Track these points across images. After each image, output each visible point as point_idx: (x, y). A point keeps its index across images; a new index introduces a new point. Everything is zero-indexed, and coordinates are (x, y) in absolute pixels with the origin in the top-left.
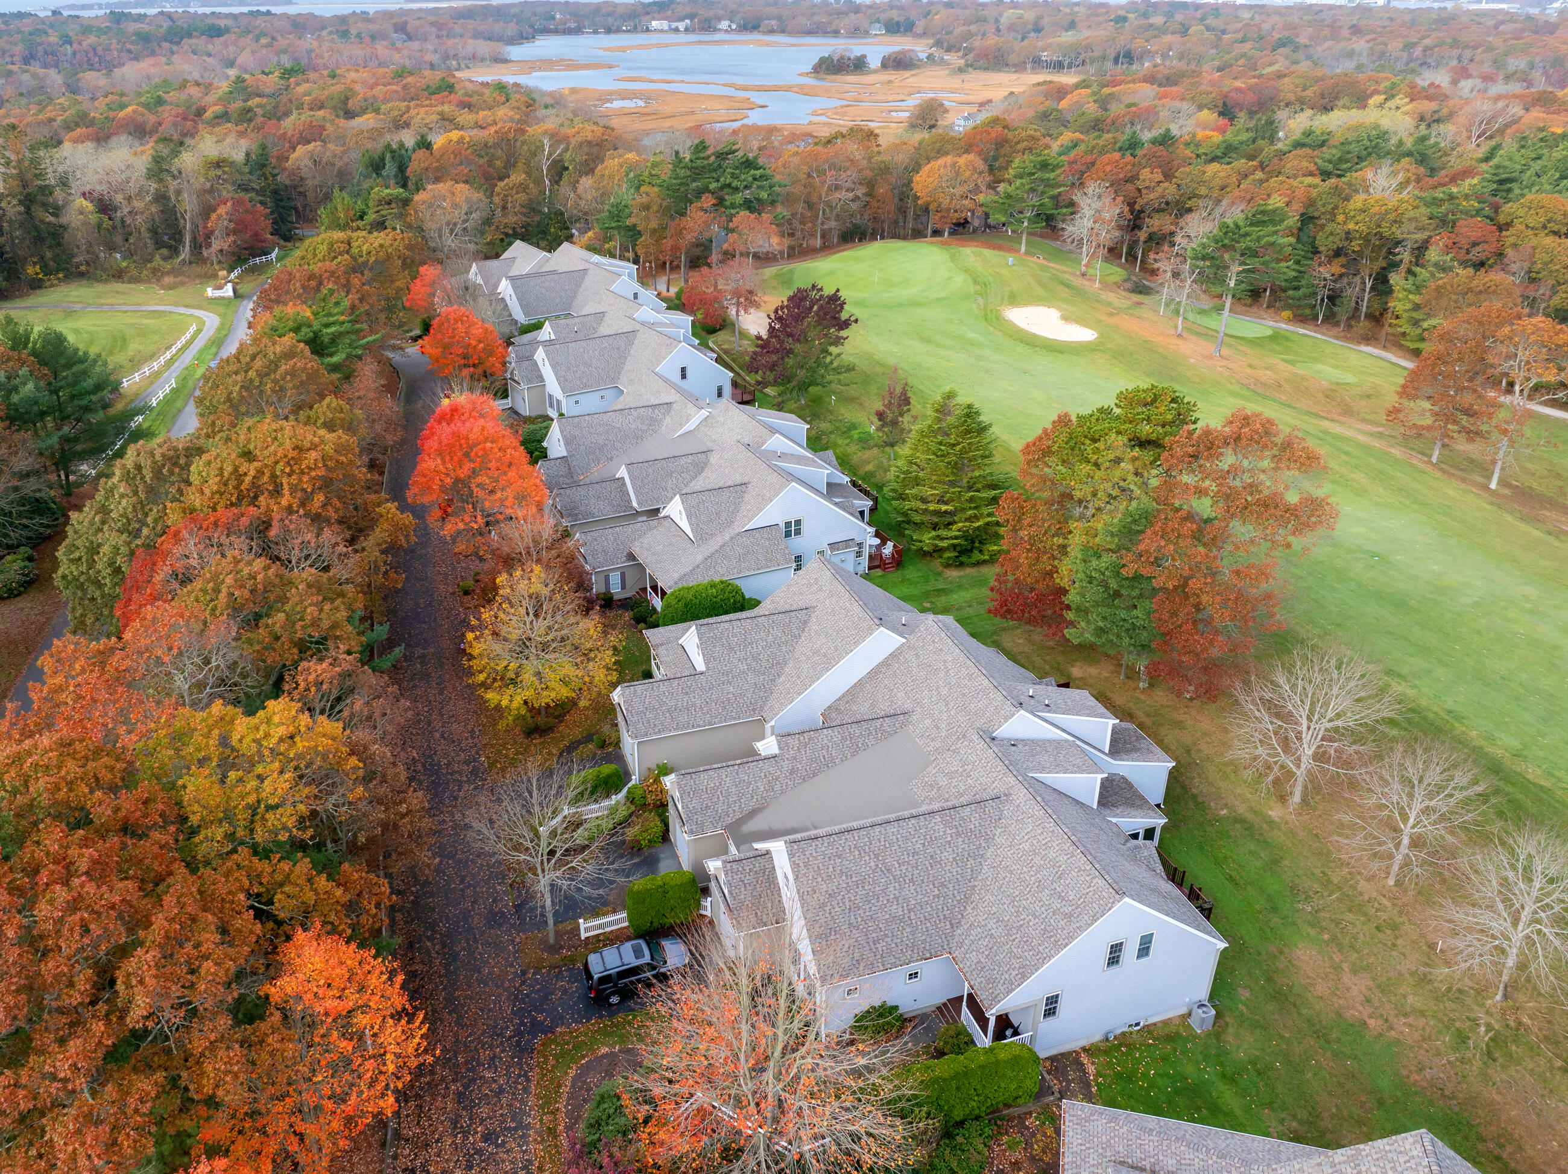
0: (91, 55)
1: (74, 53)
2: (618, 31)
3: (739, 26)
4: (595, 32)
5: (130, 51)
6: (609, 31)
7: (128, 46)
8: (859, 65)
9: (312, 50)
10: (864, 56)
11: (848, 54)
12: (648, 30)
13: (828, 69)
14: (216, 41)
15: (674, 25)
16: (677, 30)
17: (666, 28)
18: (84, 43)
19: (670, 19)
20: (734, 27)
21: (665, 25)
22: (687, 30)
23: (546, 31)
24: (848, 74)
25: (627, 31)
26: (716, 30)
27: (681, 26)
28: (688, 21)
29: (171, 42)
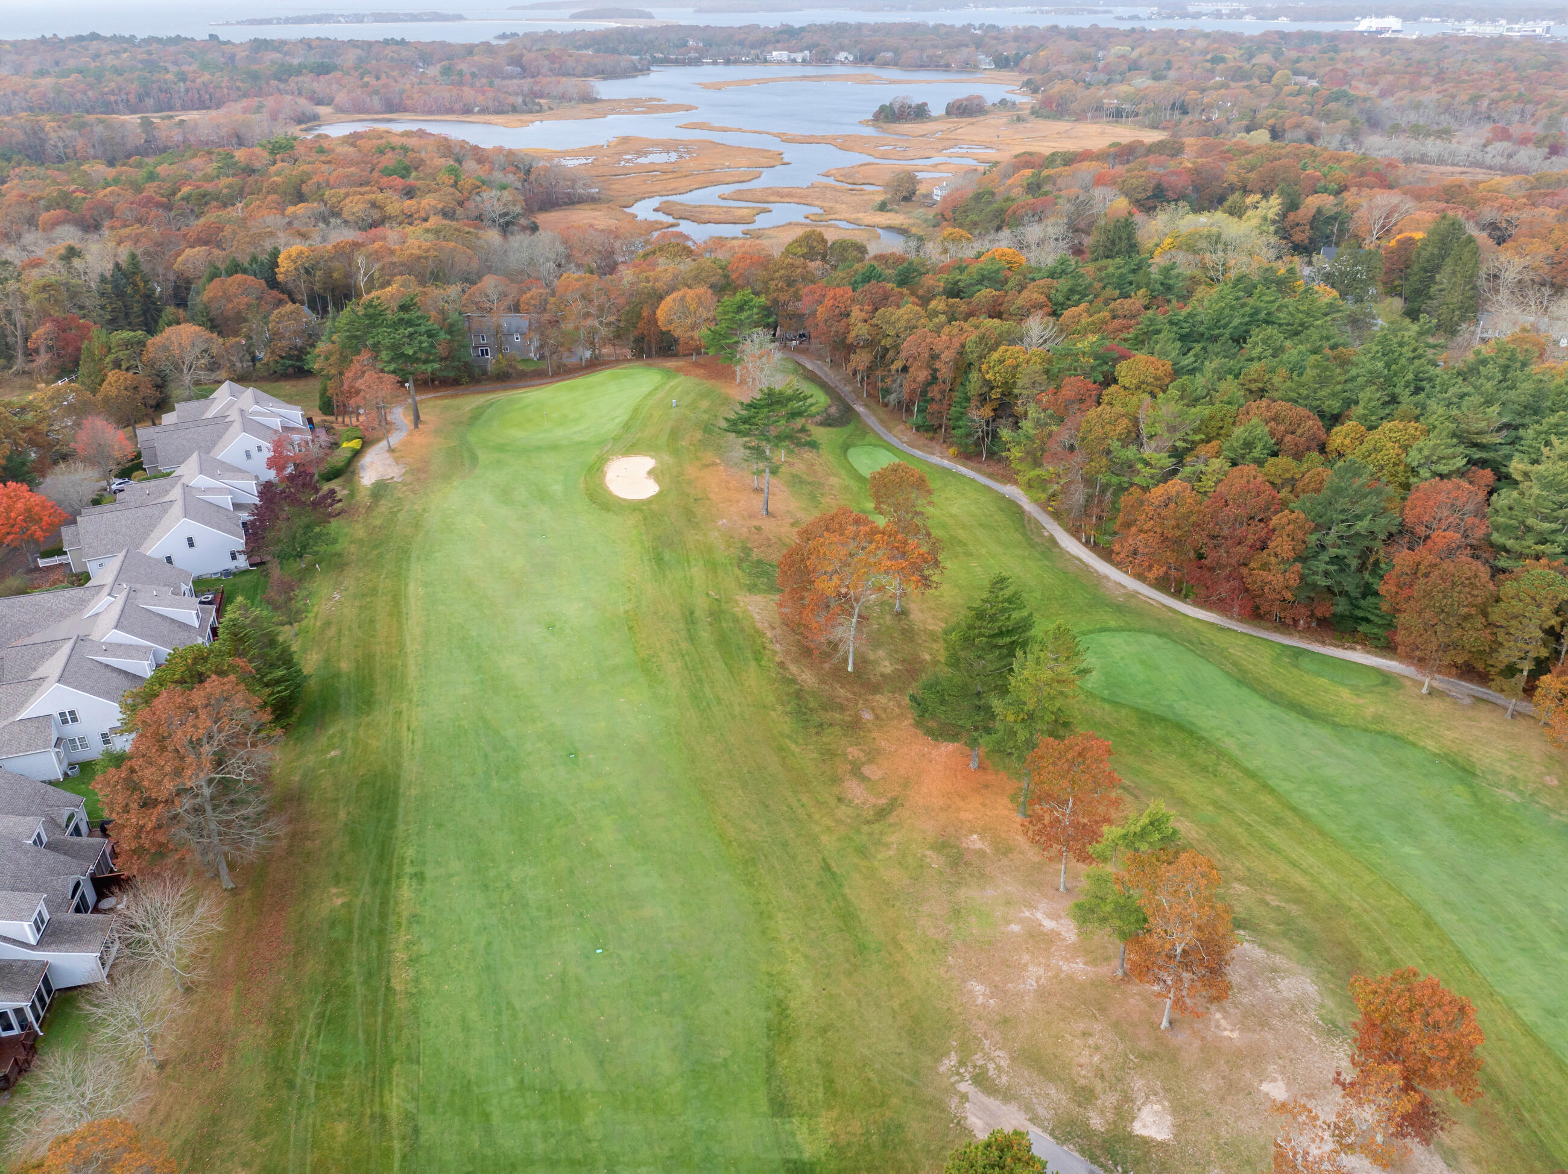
0: (202, 92)
1: (187, 91)
2: (737, 62)
3: (856, 58)
4: (715, 63)
5: (239, 89)
6: (728, 62)
7: (238, 84)
8: (920, 113)
9: (404, 91)
10: (925, 104)
11: (909, 102)
12: (766, 61)
13: (886, 117)
14: (322, 79)
15: (793, 55)
16: (794, 61)
17: (785, 59)
18: (198, 81)
19: (791, 50)
20: (851, 58)
21: (784, 55)
22: (804, 60)
23: (666, 62)
24: (906, 122)
25: (746, 62)
26: (833, 61)
27: (799, 56)
28: (807, 52)
29: (280, 80)
